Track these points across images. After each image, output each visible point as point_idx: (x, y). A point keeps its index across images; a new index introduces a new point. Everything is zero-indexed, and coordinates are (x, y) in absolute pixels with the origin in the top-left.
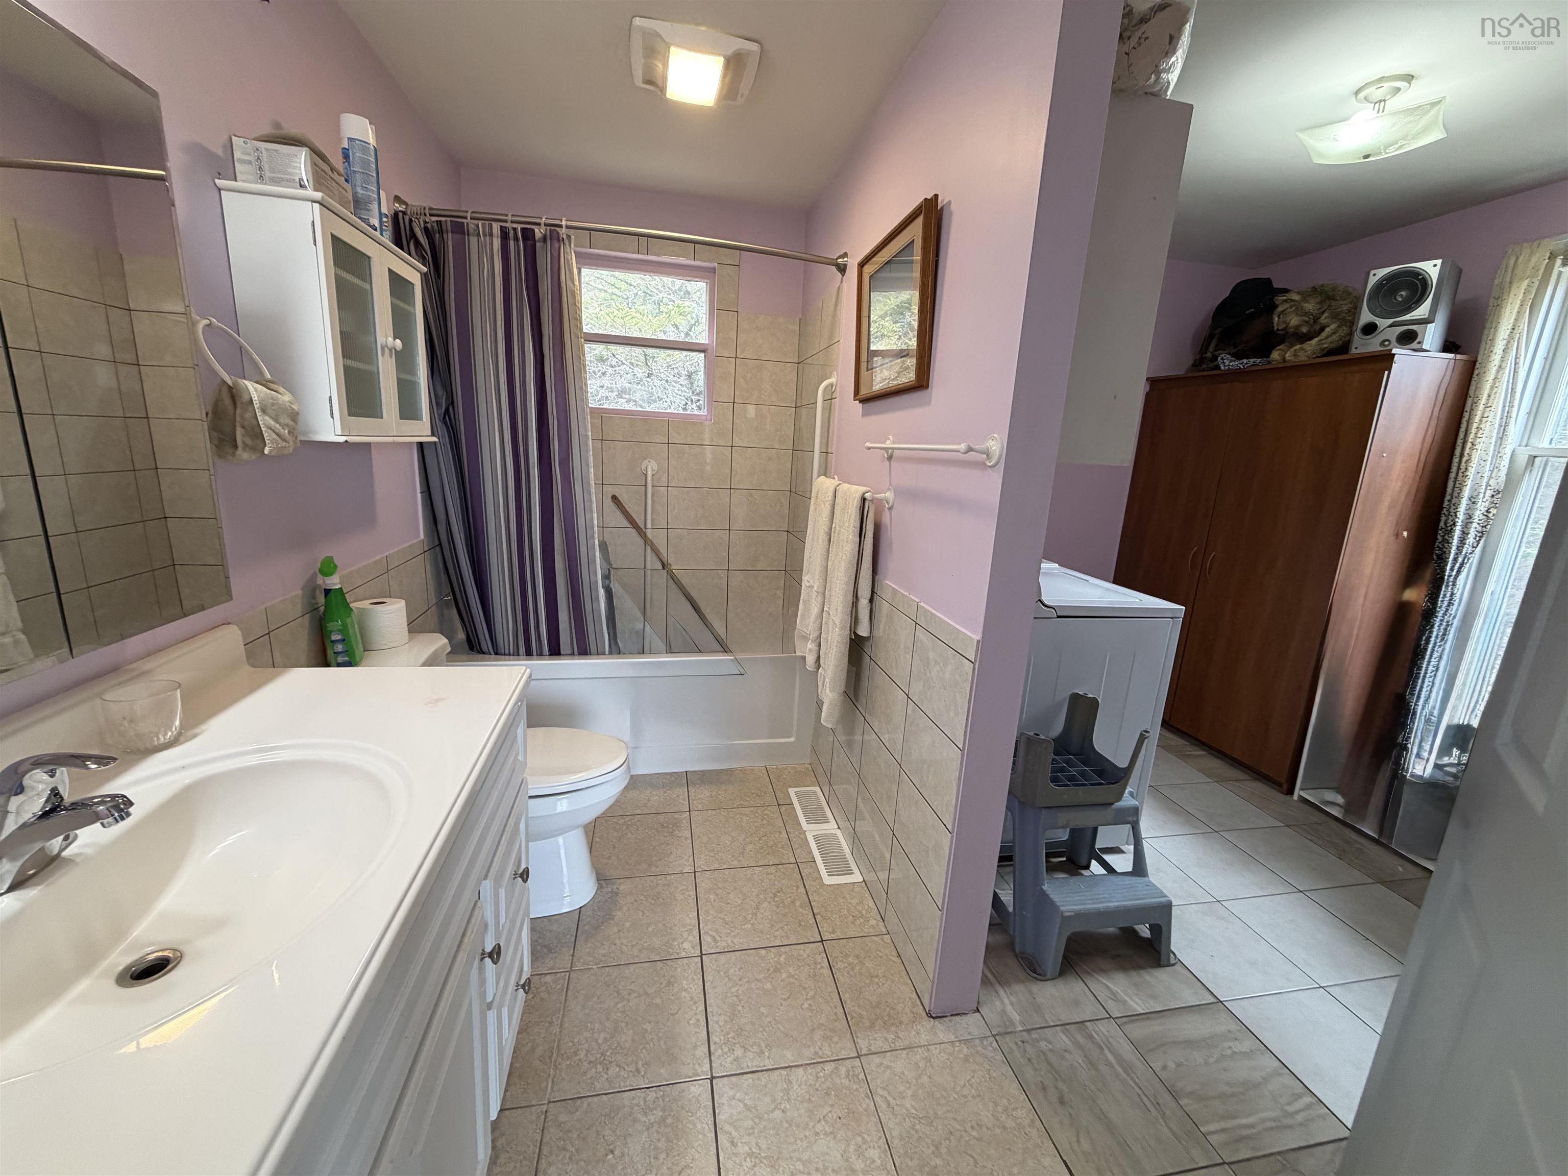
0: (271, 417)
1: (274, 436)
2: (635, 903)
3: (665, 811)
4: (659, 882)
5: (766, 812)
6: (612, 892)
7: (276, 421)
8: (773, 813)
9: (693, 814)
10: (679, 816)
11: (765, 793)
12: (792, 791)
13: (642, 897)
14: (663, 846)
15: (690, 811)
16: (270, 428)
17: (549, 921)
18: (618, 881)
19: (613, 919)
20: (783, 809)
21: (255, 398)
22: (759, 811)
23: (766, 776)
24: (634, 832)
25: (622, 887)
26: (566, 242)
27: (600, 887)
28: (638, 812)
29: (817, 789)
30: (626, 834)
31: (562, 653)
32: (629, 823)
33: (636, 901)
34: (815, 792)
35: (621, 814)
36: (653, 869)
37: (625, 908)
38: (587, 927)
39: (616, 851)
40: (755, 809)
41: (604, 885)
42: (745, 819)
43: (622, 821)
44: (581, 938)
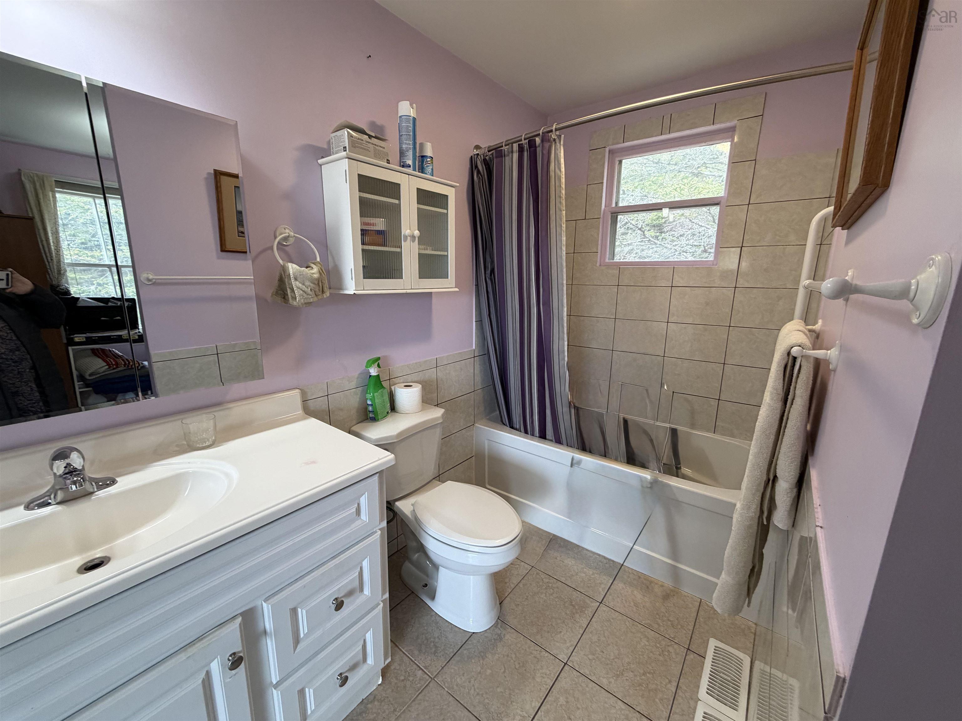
0: (300, 282)
1: (301, 292)
2: (506, 657)
3: (582, 591)
4: (533, 652)
5: (670, 649)
6: (499, 635)
7: (303, 284)
8: (677, 654)
9: (603, 608)
10: (588, 602)
11: (682, 627)
12: (713, 643)
13: (513, 656)
14: (559, 621)
15: (601, 603)
16: (299, 288)
17: (452, 629)
18: (509, 630)
19: (483, 659)
20: (691, 656)
21: (291, 272)
22: (663, 643)
23: (694, 610)
24: (548, 595)
25: (507, 637)
26: (557, 141)
27: (495, 625)
28: (563, 579)
29: (747, 660)
30: (542, 593)
31: (547, 437)
32: (550, 585)
33: (508, 656)
34: (740, 661)
35: (550, 574)
36: (539, 637)
37: (497, 656)
38: (465, 652)
39: (526, 603)
40: (661, 638)
41: (499, 626)
42: (644, 642)
43: (547, 580)
44: (456, 658)
